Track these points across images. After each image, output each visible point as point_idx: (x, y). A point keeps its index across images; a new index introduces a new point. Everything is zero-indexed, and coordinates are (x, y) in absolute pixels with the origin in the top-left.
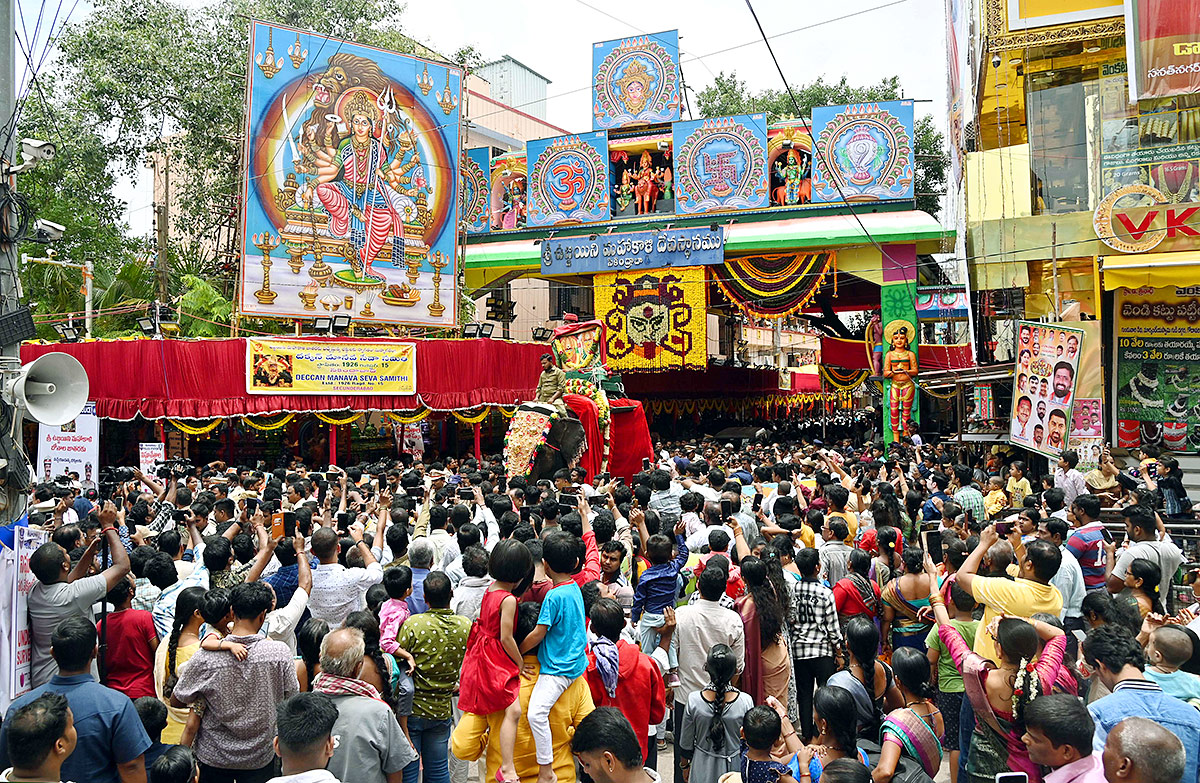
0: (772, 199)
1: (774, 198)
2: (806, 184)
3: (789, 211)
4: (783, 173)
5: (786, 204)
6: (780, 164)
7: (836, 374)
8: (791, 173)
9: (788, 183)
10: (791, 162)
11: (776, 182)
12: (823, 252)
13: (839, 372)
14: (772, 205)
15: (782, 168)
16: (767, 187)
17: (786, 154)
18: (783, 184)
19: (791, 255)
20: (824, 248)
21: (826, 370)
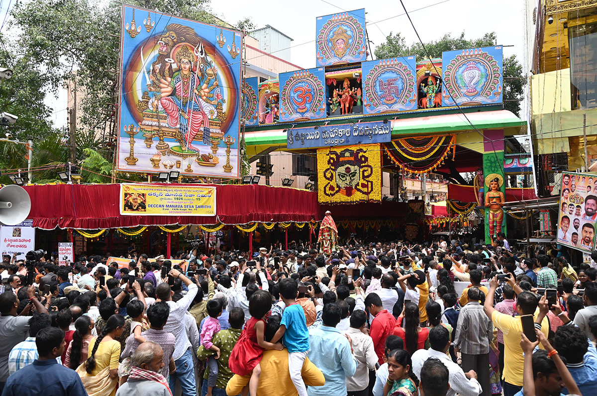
0: (419, 105)
1: (420, 105)
2: (439, 95)
3: (429, 112)
4: (425, 90)
5: (427, 108)
6: (424, 85)
7: (457, 206)
8: (430, 90)
9: (428, 96)
10: (430, 83)
11: (421, 95)
12: (449, 134)
13: (459, 204)
14: (419, 109)
15: (425, 87)
16: (416, 98)
17: (427, 79)
18: (425, 96)
19: (430, 137)
20: (449, 133)
21: (451, 203)
